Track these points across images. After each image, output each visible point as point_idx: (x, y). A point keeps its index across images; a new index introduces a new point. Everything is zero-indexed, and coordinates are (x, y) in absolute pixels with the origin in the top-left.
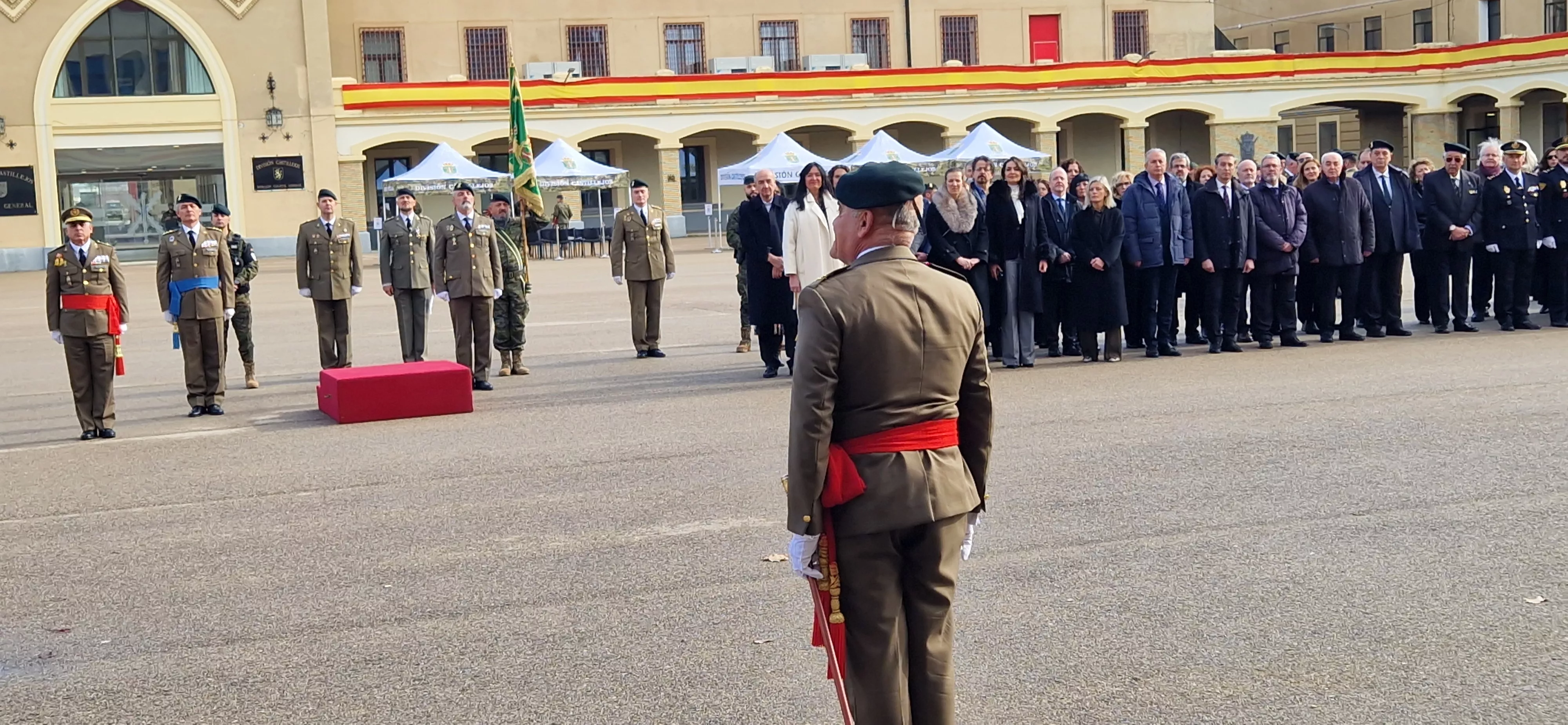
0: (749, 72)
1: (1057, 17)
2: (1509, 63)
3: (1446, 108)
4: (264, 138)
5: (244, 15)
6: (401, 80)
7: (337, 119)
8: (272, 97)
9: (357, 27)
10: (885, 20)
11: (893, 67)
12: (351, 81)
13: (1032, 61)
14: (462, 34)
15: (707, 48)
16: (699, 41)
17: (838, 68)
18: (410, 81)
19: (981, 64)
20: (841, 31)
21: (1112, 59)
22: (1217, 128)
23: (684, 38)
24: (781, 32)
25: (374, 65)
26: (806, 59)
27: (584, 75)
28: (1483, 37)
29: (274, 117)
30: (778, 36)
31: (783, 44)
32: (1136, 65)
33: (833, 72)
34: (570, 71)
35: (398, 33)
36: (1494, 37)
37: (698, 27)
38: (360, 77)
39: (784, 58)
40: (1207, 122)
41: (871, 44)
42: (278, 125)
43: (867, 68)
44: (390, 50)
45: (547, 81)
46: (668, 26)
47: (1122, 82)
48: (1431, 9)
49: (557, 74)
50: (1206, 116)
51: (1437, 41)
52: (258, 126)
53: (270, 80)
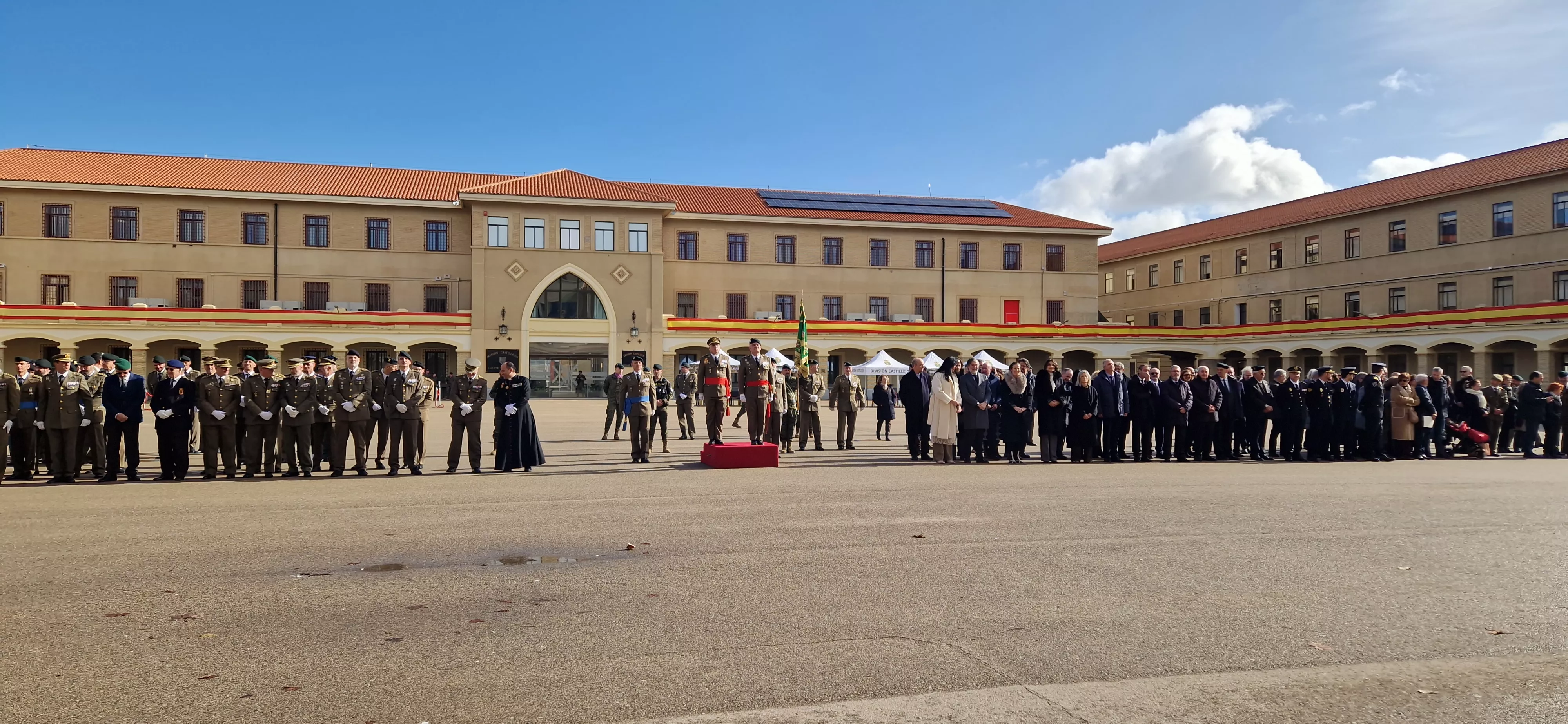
0: (864, 321)
1: (1018, 302)
2: (1252, 336)
3: (1217, 357)
4: (628, 342)
5: (624, 282)
6: (695, 317)
7: (663, 334)
8: (634, 322)
9: (676, 291)
10: (932, 299)
11: (935, 322)
12: (672, 316)
13: (1005, 323)
14: (725, 296)
15: (844, 308)
16: (839, 305)
17: (908, 321)
18: (699, 317)
19: (979, 323)
20: (910, 304)
21: (1045, 324)
22: (1098, 361)
23: (832, 303)
24: (880, 302)
25: (683, 309)
26: (892, 316)
27: (783, 319)
28: (1237, 323)
29: (634, 332)
30: (878, 304)
31: (881, 308)
32: (1058, 327)
33: (905, 322)
34: (777, 317)
35: (695, 295)
36: (1243, 322)
37: (839, 298)
38: (675, 314)
39: (881, 315)
40: (1094, 358)
41: (925, 310)
42: (636, 336)
43: (922, 321)
44: (691, 303)
45: (765, 320)
46: (825, 297)
47: (1051, 335)
48: (1209, 307)
49: (771, 317)
50: (1093, 354)
51: (1212, 323)
52: (626, 336)
53: (634, 314)
